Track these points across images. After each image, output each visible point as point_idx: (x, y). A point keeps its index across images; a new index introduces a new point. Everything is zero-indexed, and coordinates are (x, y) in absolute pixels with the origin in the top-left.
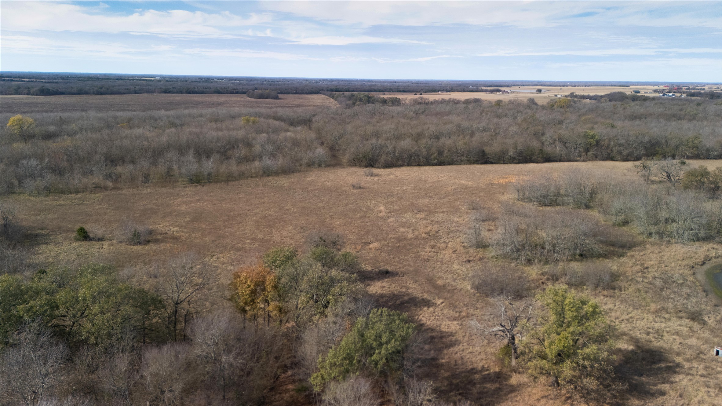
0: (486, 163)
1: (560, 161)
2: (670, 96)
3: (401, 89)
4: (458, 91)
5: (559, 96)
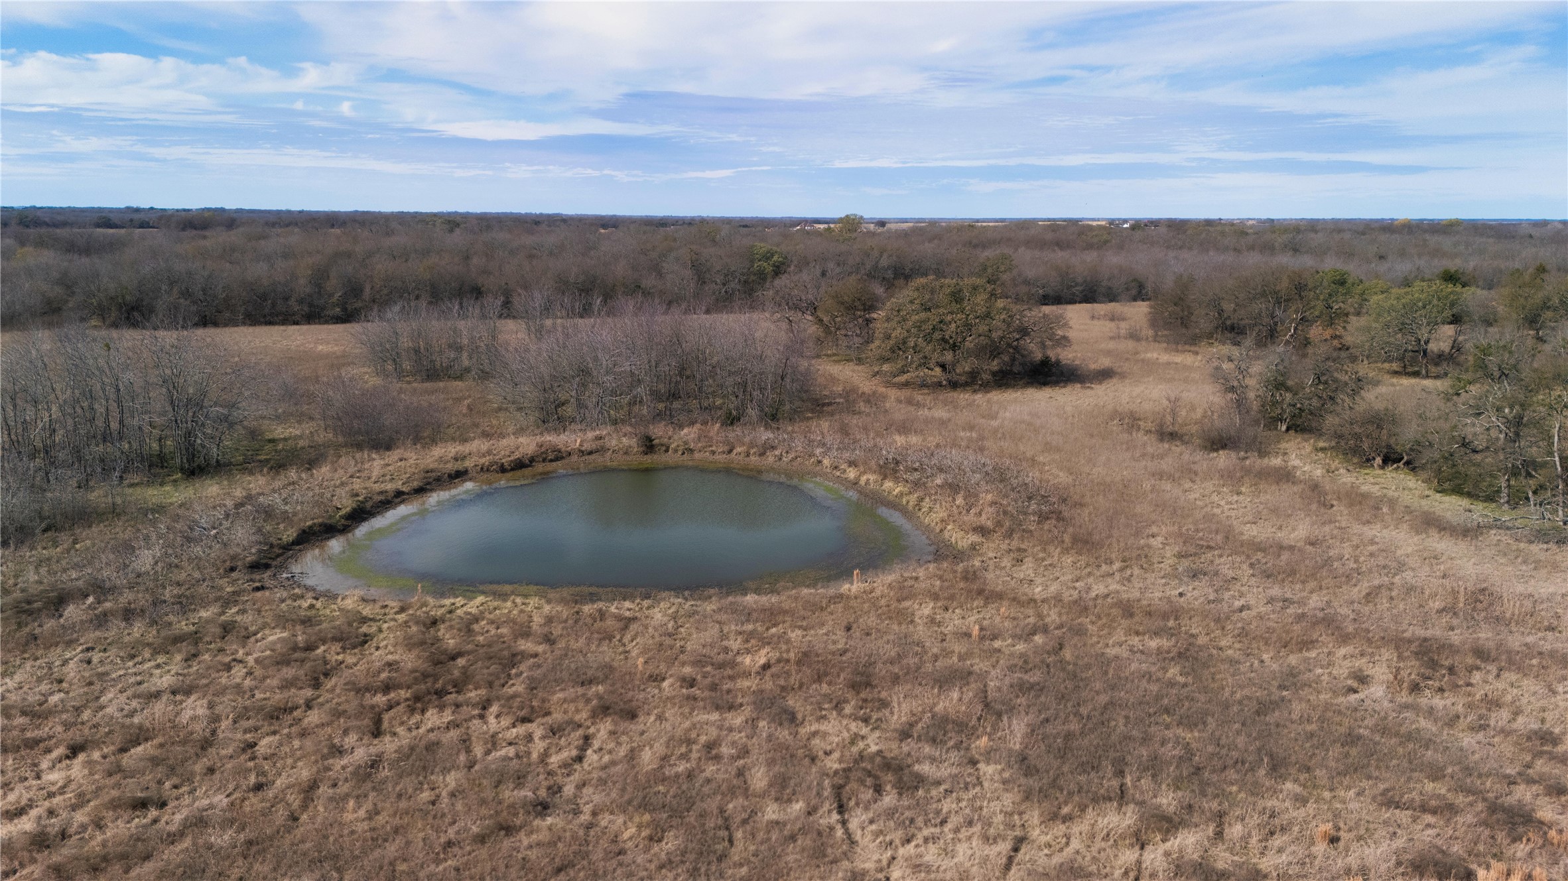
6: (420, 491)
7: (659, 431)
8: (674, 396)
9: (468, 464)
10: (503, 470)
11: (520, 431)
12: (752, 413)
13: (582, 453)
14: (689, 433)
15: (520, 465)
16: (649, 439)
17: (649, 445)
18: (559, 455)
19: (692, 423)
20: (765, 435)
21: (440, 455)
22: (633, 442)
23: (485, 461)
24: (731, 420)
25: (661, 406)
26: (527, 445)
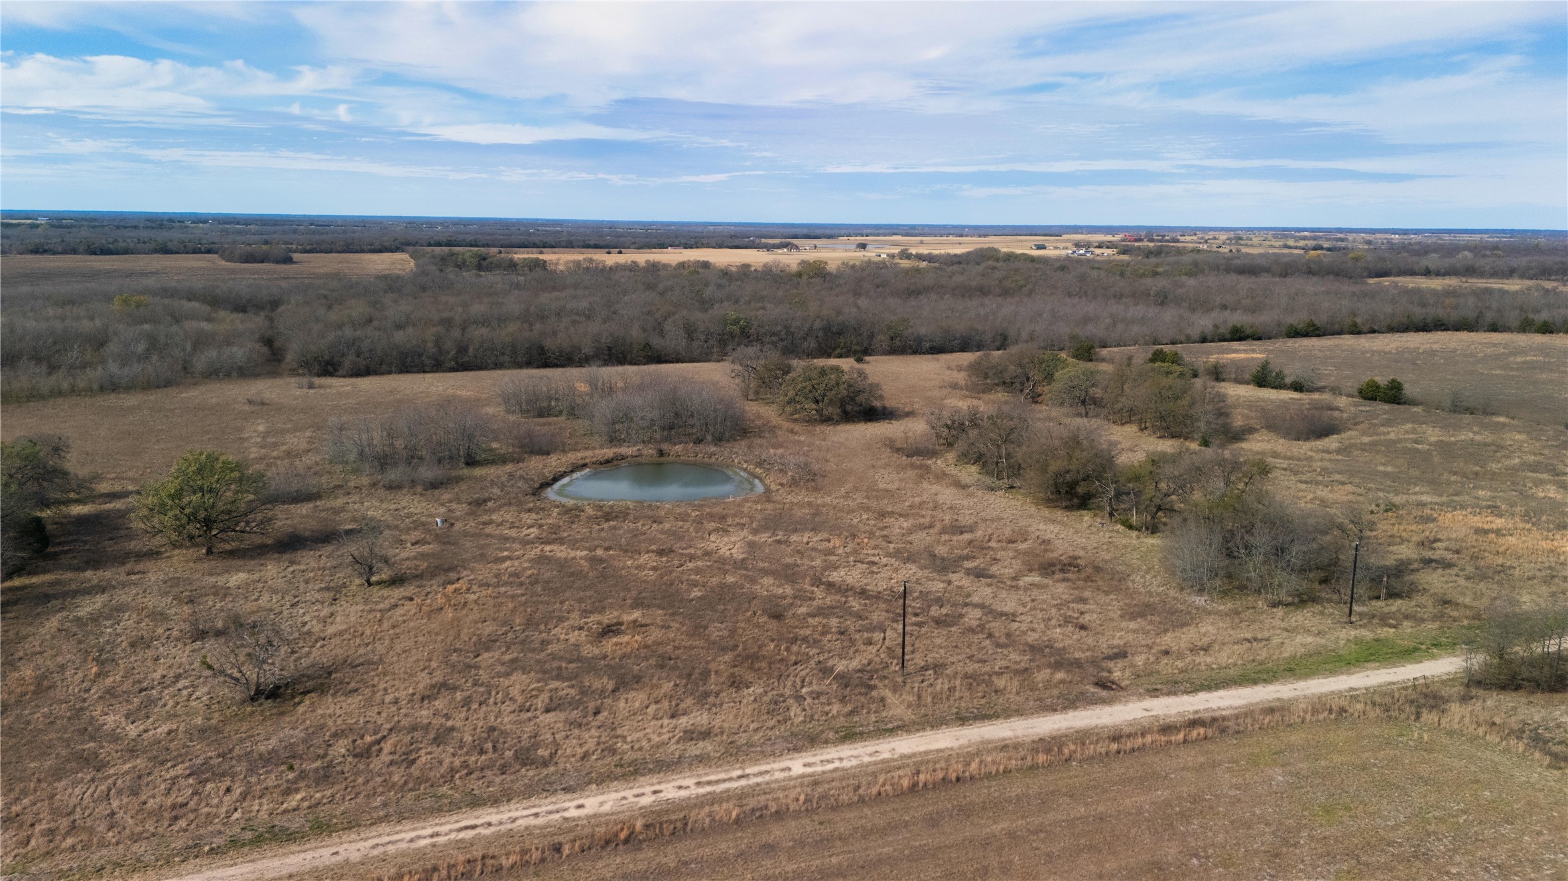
0: (546, 365)
1: (678, 361)
2: (1081, 255)
3: (592, 243)
4: (708, 246)
5: (884, 256)
6: (572, 471)
7: (665, 447)
8: (671, 428)
9: (587, 461)
10: (601, 464)
11: (602, 447)
12: (709, 438)
13: (632, 456)
14: (678, 448)
15: (608, 462)
16: (661, 451)
17: (661, 453)
18: (623, 458)
19: (680, 443)
20: (713, 449)
21: (573, 457)
22: (654, 452)
23: (594, 459)
24: (699, 441)
25: (666, 433)
26: (609, 452)
